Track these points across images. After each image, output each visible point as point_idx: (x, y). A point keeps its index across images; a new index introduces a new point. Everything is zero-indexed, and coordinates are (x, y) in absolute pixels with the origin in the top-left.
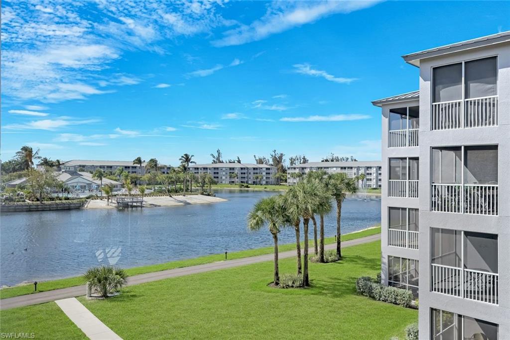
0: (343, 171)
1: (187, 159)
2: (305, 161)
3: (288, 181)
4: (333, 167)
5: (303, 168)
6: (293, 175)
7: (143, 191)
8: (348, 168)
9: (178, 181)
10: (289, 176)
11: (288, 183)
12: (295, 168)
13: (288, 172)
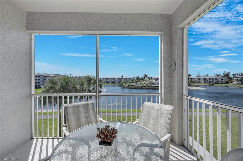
6: (236, 80)
10: (234, 81)
11: (233, 83)
12: (237, 78)
13: (233, 79)
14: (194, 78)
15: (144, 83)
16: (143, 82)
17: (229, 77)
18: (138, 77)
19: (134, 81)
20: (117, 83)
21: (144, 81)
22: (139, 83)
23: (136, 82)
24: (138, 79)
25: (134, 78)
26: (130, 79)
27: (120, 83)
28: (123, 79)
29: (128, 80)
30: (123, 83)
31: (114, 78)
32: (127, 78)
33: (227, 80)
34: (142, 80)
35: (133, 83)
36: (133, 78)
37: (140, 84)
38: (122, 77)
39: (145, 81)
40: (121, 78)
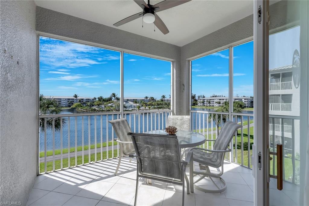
0: (220, 101)
1: (164, 97)
2: (204, 97)
3: (198, 104)
4: (216, 99)
5: (204, 100)
6: (200, 102)
7: (149, 108)
8: (222, 99)
9: (161, 104)
10: (198, 103)
11: (198, 105)
12: (201, 100)
13: (198, 101)
14: (167, 100)
15: (112, 107)
16: (110, 105)
17: (195, 99)
18: (101, 97)
19: (96, 103)
20: (64, 106)
21: (110, 103)
22: (103, 106)
23: (98, 105)
24: (101, 101)
25: (95, 99)
26: (88, 100)
27: (72, 107)
28: (77, 99)
29: (84, 101)
30: (76, 107)
31: (58, 99)
32: (83, 99)
33: (194, 102)
34: (107, 101)
35: (93, 106)
36: (93, 99)
37: (105, 107)
38: (76, 96)
39: (112, 104)
40: (72, 99)
